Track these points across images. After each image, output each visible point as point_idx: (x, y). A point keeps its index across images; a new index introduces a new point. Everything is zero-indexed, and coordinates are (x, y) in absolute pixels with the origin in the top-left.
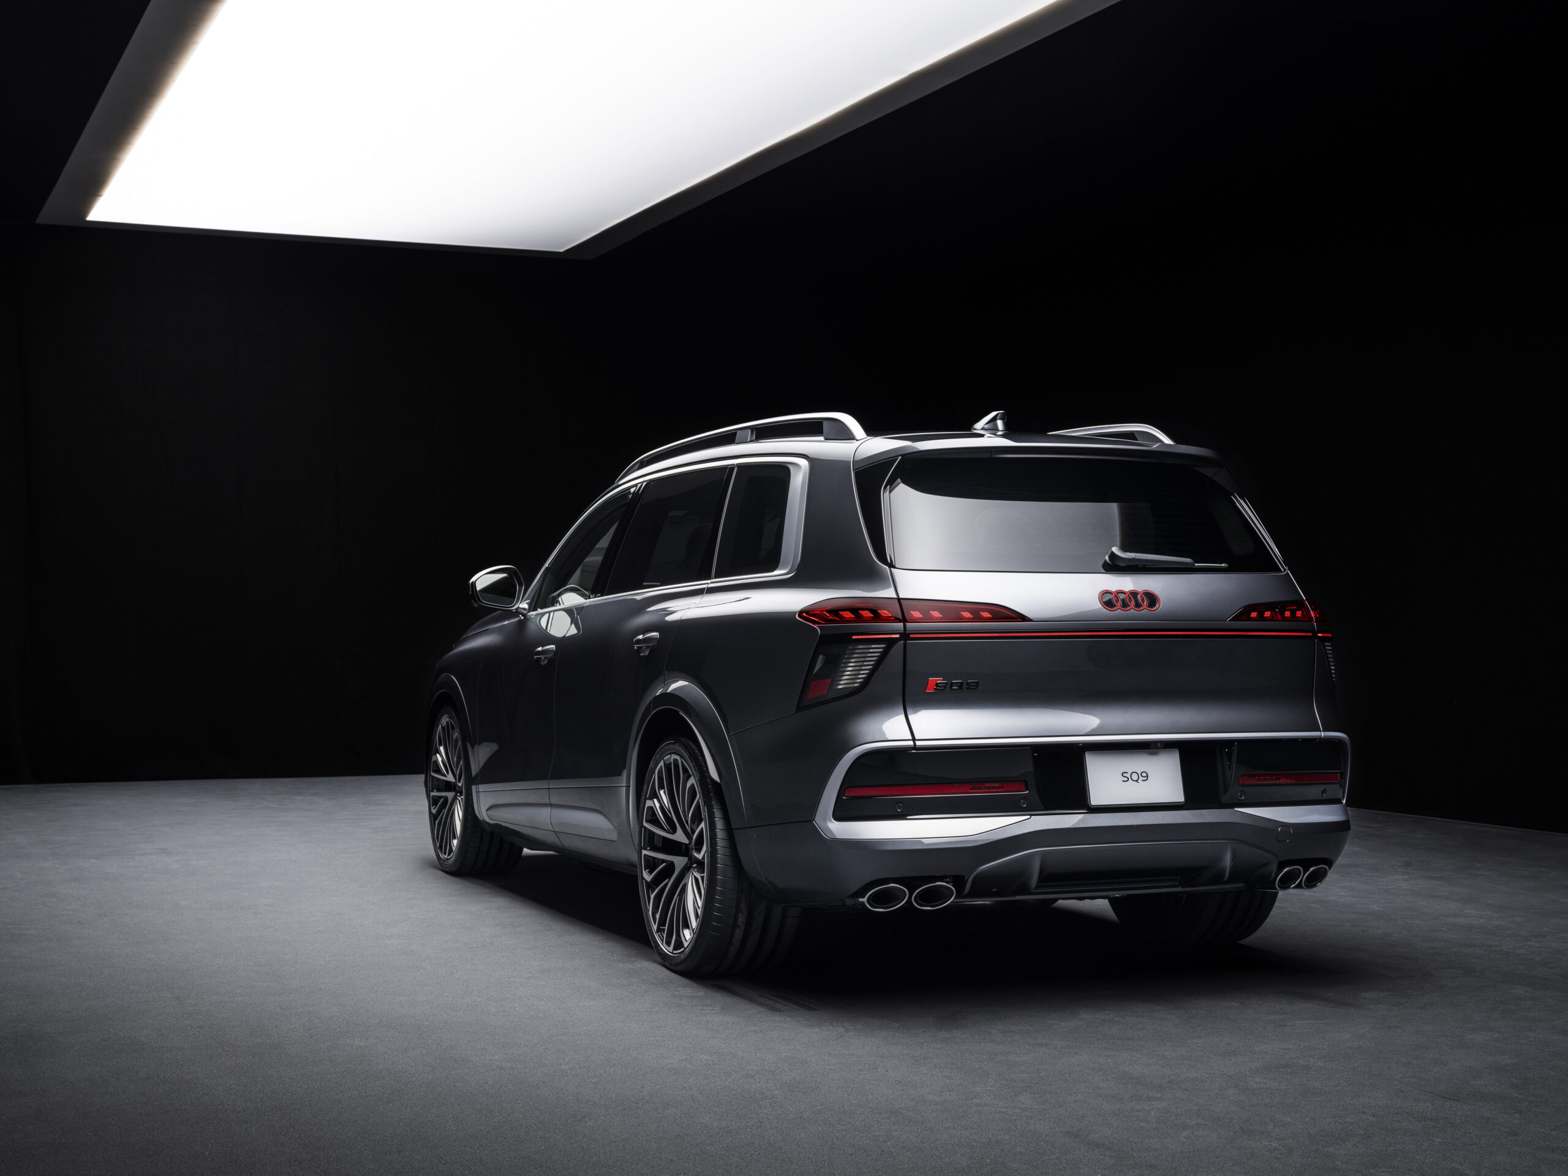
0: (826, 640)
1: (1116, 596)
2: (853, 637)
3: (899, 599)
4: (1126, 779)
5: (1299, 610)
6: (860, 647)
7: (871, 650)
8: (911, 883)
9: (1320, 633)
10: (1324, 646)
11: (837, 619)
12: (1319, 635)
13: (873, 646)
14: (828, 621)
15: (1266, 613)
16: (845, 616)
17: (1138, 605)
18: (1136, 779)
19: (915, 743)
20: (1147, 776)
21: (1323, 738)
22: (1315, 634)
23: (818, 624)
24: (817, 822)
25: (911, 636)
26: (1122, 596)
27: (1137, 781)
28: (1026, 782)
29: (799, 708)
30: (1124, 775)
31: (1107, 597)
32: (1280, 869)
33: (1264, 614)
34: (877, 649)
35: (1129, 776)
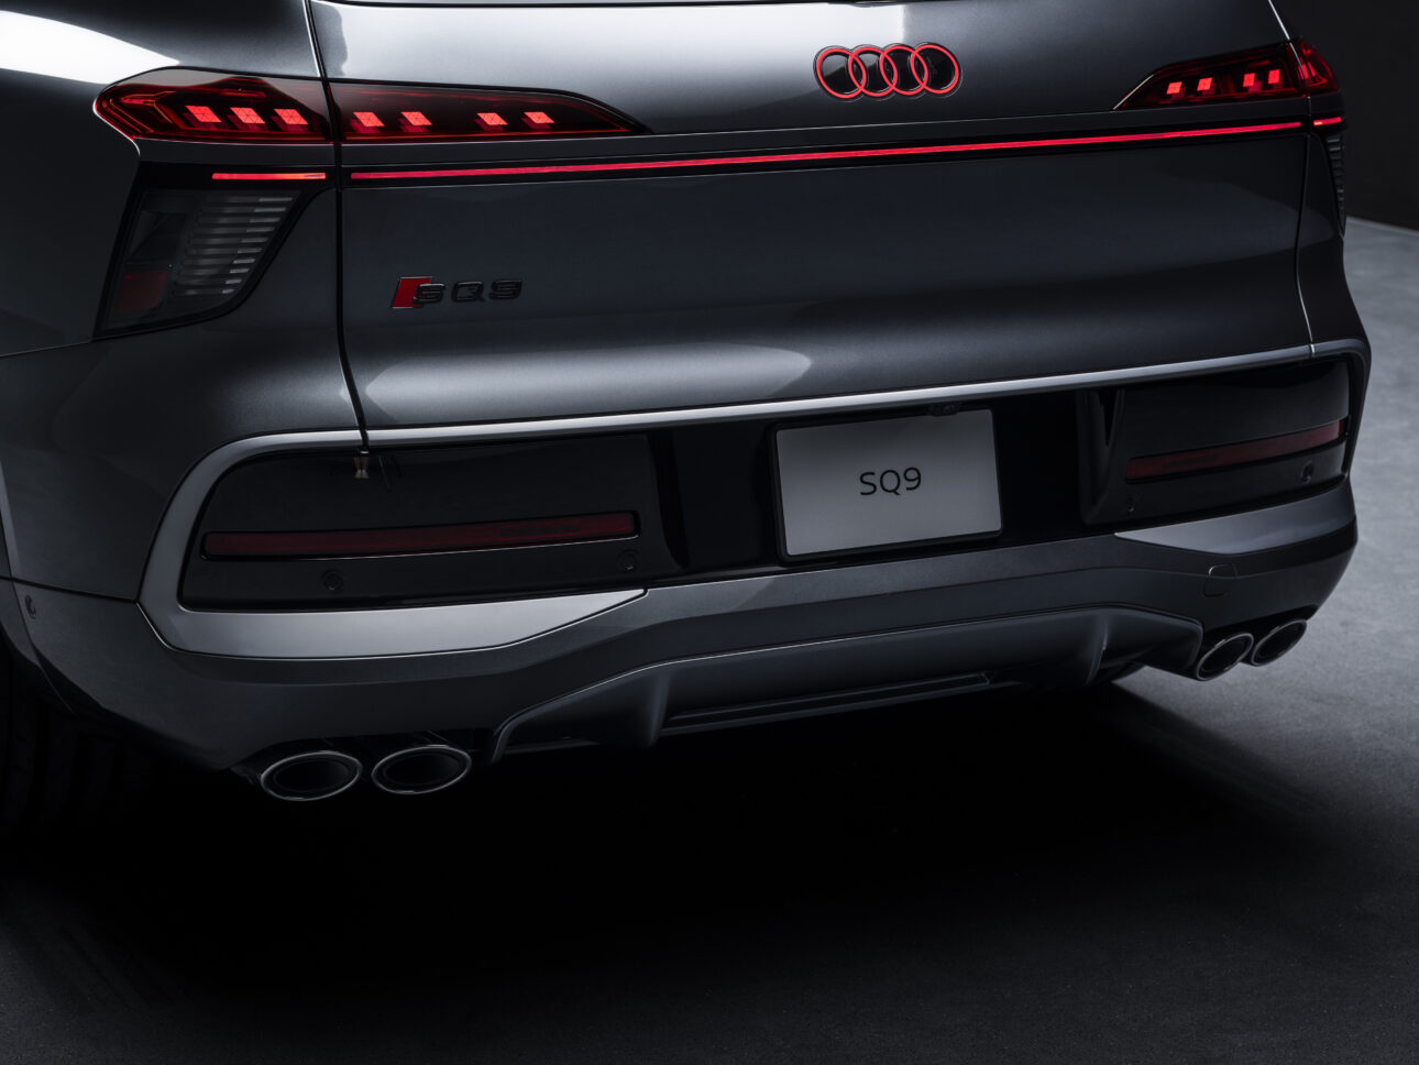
0: (152, 178)
1: (854, 62)
2: (216, 176)
3: (326, 82)
4: (871, 489)
5: (1274, 68)
6: (234, 200)
7: (257, 210)
8: (367, 747)
9: (1318, 119)
10: (1327, 145)
11: (182, 126)
12: (1317, 123)
13: (262, 200)
14: (162, 128)
15: (1202, 82)
16: (199, 117)
17: (907, 81)
18: (893, 487)
19: (364, 435)
20: (919, 478)
21: (1316, 359)
22: (1307, 123)
23: (137, 134)
24: (144, 604)
25: (355, 176)
26: (870, 59)
27: (894, 491)
28: (635, 515)
29: (102, 334)
30: (867, 478)
31: (837, 62)
32: (1208, 643)
33: (1197, 84)
34: (272, 209)
35: (875, 480)
